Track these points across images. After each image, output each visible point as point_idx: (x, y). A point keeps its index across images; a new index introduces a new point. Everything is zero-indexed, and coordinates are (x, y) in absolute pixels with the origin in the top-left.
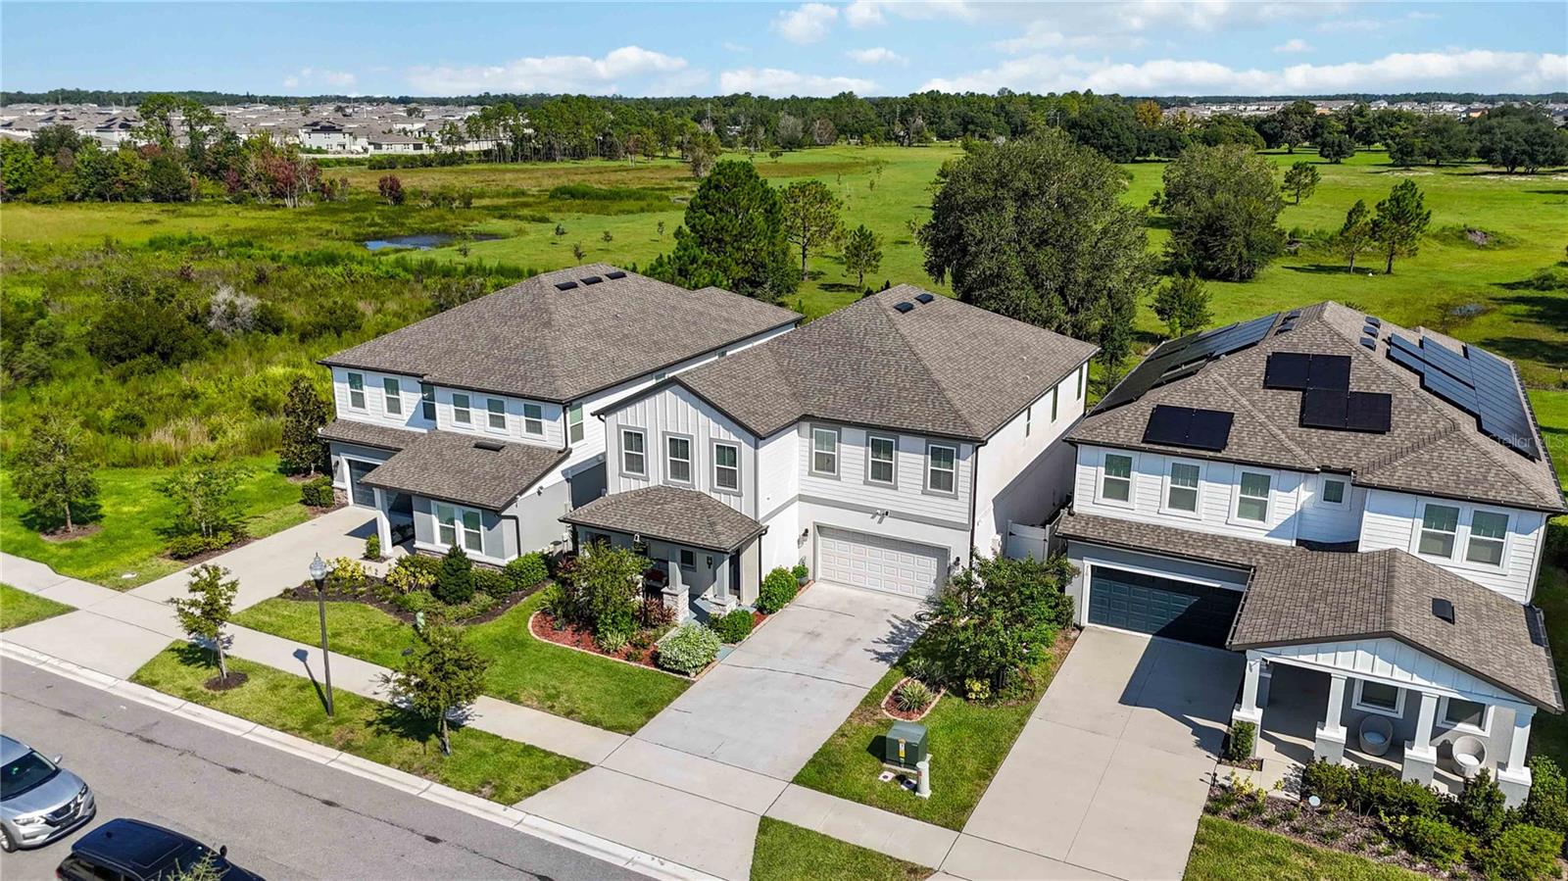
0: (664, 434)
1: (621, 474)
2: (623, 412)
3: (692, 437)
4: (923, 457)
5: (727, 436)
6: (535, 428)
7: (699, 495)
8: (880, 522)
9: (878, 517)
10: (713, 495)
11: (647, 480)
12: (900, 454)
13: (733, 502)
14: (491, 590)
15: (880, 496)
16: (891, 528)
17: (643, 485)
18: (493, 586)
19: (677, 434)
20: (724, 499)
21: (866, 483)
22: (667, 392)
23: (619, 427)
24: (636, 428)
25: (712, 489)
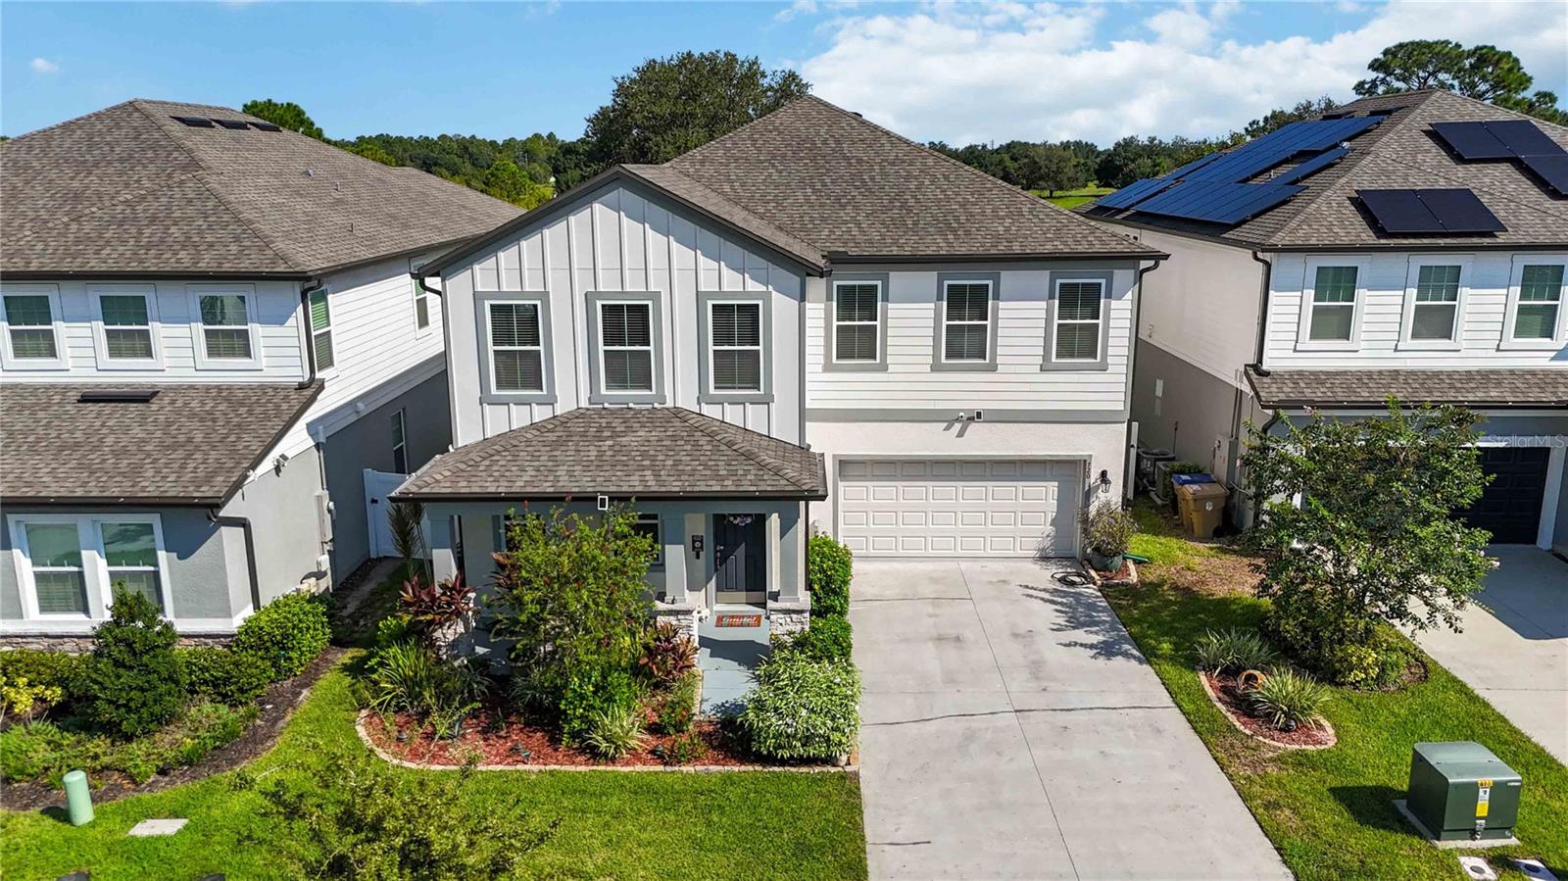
0: (589, 298)
1: (485, 399)
2: (490, 262)
3: (656, 297)
4: (1044, 304)
5: (734, 283)
6: (231, 343)
7: (677, 412)
8: (961, 434)
9: (958, 426)
10: (707, 410)
11: (551, 401)
12: (1001, 304)
13: (754, 418)
14: (224, 688)
15: (964, 388)
16: (983, 442)
17: (541, 414)
18: (227, 681)
19: (623, 294)
20: (732, 415)
21: (936, 367)
22: (597, 206)
23: (478, 298)
24: (522, 295)
25: (703, 397)
